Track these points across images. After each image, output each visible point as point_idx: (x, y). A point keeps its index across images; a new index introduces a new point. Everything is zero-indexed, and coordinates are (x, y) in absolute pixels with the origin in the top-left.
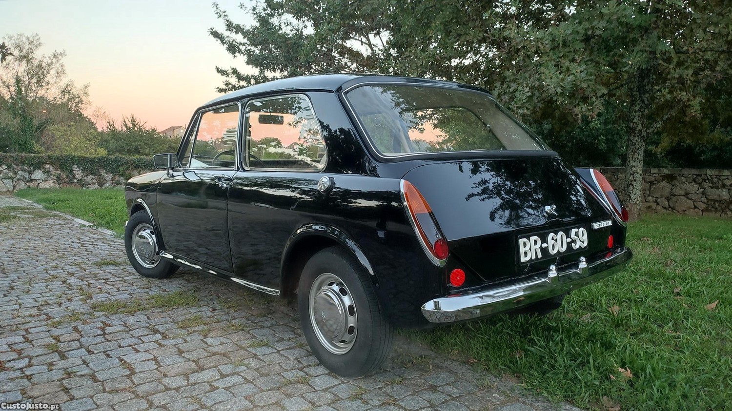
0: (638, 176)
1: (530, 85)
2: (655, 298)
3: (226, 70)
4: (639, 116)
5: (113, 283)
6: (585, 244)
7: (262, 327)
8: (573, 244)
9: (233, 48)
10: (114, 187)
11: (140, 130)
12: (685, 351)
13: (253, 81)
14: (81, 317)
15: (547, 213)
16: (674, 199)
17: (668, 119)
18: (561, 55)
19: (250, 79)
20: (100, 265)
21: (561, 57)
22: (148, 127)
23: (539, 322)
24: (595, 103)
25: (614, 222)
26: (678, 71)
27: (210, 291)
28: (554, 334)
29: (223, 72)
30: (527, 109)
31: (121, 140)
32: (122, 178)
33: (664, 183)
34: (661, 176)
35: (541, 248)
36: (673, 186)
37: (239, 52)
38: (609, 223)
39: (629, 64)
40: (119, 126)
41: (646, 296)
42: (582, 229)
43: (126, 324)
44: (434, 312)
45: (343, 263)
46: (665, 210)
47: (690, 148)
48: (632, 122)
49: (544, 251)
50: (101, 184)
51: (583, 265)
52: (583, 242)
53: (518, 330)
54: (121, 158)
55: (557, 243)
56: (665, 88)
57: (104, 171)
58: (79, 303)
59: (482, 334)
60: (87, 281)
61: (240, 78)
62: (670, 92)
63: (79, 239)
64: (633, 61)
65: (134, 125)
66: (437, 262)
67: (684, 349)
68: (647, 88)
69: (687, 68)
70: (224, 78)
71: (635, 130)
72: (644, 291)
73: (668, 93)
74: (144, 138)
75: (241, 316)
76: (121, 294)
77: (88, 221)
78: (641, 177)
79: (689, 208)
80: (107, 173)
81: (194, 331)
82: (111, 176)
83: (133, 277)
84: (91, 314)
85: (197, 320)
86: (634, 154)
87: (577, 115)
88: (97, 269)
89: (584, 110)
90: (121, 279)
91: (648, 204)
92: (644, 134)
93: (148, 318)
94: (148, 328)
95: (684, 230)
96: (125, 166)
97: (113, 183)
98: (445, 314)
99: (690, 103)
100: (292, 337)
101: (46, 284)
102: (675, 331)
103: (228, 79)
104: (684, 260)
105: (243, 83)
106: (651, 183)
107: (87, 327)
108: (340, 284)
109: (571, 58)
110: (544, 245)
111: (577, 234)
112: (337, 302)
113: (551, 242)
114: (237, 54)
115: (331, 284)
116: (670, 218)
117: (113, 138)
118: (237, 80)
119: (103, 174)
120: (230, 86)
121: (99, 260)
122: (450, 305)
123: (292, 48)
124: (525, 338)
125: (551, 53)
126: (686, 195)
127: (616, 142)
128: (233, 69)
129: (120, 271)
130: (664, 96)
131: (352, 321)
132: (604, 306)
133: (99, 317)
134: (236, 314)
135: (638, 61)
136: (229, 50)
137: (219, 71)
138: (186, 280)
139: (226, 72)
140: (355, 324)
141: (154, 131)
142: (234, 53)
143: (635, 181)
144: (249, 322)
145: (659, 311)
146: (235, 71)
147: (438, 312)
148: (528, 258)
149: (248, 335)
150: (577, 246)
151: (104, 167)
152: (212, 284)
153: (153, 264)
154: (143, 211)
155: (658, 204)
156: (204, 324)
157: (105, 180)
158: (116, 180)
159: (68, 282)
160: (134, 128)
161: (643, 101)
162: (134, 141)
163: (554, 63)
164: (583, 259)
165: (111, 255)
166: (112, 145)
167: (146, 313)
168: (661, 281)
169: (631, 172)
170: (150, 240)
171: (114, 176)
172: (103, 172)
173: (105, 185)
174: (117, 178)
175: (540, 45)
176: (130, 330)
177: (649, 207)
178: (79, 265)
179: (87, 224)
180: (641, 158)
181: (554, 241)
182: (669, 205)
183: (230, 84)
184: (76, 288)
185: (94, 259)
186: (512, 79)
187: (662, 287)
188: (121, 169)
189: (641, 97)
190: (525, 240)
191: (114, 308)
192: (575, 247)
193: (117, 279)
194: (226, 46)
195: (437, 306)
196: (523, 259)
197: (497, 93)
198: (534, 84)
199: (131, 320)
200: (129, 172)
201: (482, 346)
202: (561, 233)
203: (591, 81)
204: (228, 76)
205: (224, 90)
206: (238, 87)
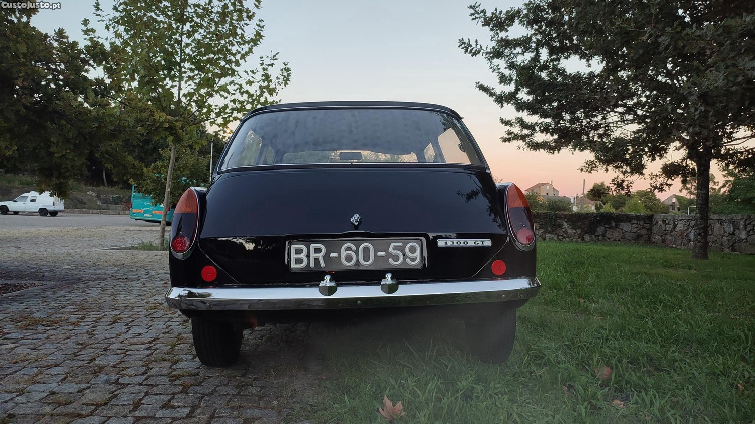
6: (417, 262)
8: (390, 259)
13: (537, 129)
19: (534, 127)
29: (506, 123)
35: (327, 257)
37: (507, 102)
38: (483, 243)
42: (411, 244)
49: (332, 260)
51: (387, 281)
52: (413, 259)
55: (356, 255)
61: (524, 126)
70: (508, 128)
103: (511, 128)
105: (526, 132)
110: (334, 255)
111: (400, 250)
113: (344, 252)
114: (504, 103)
118: (520, 129)
120: (513, 135)
128: (518, 119)
137: (503, 121)
139: (510, 122)
142: (501, 103)
146: (521, 121)
148: (302, 266)
150: (399, 262)
164: (388, 275)
181: (349, 252)
190: (300, 246)
192: (394, 262)
194: (494, 98)
196: (293, 266)
204: (511, 125)
205: (509, 140)
206: (521, 136)
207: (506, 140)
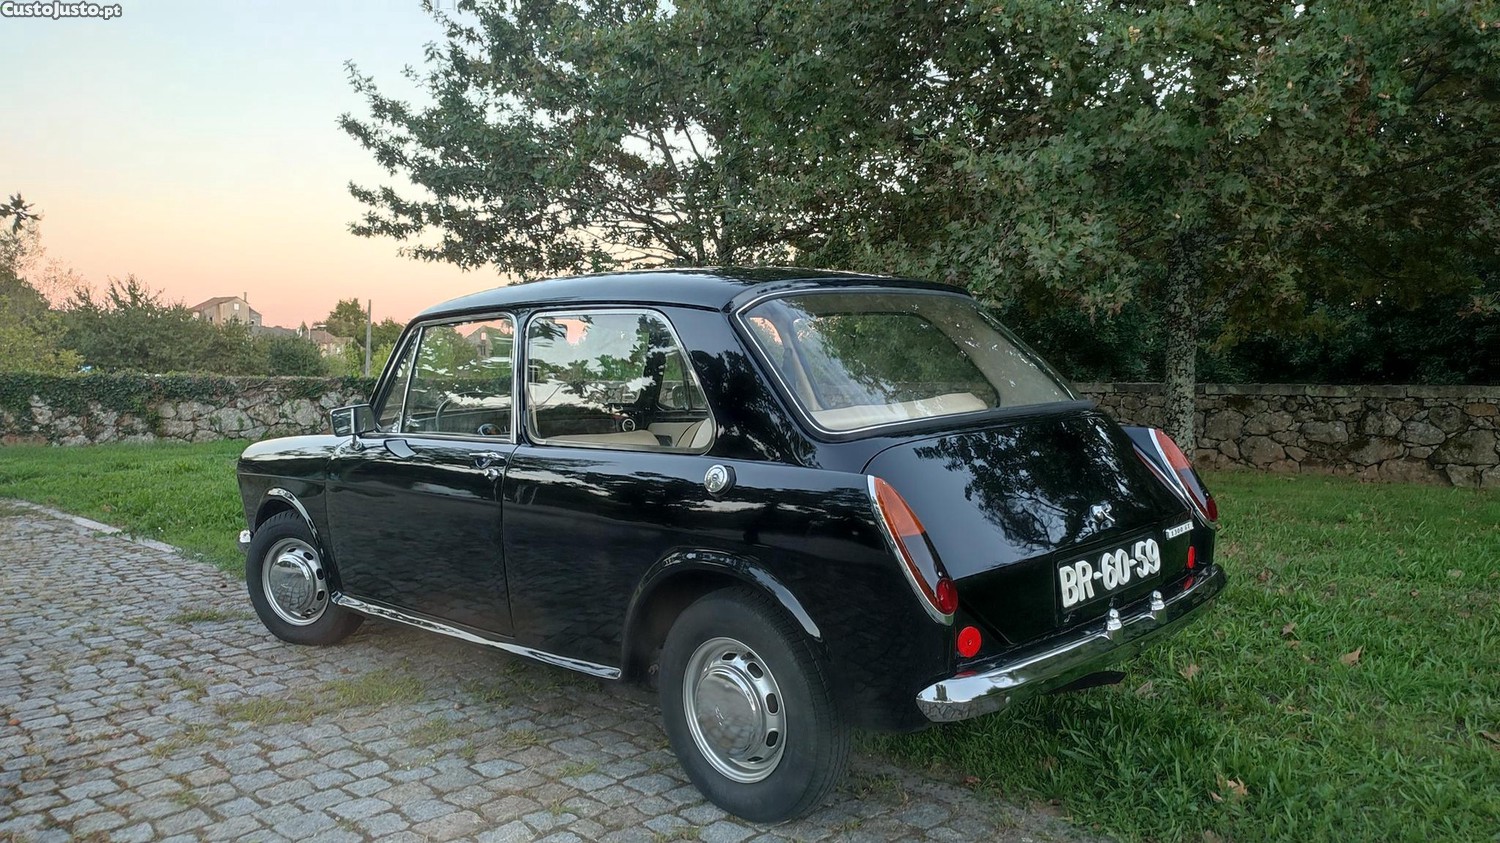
0: (1187, 402)
1: (1000, 254)
2: (1254, 646)
3: (371, 190)
4: (1185, 292)
5: (233, 660)
6: (1157, 567)
7: (570, 737)
8: (1139, 569)
9: (389, 156)
10: (121, 439)
11: (150, 307)
12: (1323, 743)
13: (425, 216)
14: (210, 734)
15: (1096, 517)
16: (1249, 441)
17: (1236, 296)
18: (1055, 200)
19: (419, 211)
20: (187, 620)
21: (1055, 204)
22: (167, 301)
23: (1069, 703)
24: (1119, 288)
25: (1196, 522)
26: (1255, 216)
27: (437, 667)
28: (1102, 724)
29: (365, 196)
30: (998, 299)
31: (106, 329)
32: (138, 420)
33: (1229, 413)
34: (1224, 400)
35: (1093, 580)
36: (1246, 417)
37: (401, 163)
38: (1188, 526)
39: (1175, 219)
40: (100, 299)
41: (1237, 644)
42: (1150, 542)
43: (303, 743)
44: (936, 705)
45: (757, 619)
46: (1233, 464)
47: (1271, 345)
48: (1172, 302)
49: (1097, 584)
50: (91, 435)
51: (1158, 605)
52: (1153, 563)
53: (1037, 718)
54: (135, 377)
55: (1116, 569)
56: (1233, 249)
57: (99, 406)
58: (187, 705)
59: (977, 731)
60: (177, 658)
61: (398, 207)
62: (1243, 255)
63: (108, 565)
64: (1182, 213)
65: (135, 297)
66: (941, 617)
67: (1319, 738)
68: (1197, 240)
69: (1270, 212)
70: (366, 207)
71: (1179, 318)
72: (1232, 633)
73: (1239, 258)
74: (158, 325)
75: (519, 716)
76: (261, 683)
77: (105, 523)
78: (1193, 405)
79: (1277, 459)
80: (104, 411)
81: (446, 752)
82: (114, 416)
83: (266, 645)
84: (224, 727)
85: (442, 730)
86: (1179, 362)
87: (1087, 309)
88: (183, 632)
89: (1099, 299)
90: (244, 650)
91: (1203, 453)
92: (1195, 325)
93: (342, 729)
94: (351, 748)
95: (1275, 506)
96: (145, 396)
97: (118, 431)
98: (955, 707)
99: (1278, 275)
100: (634, 752)
101: (93, 669)
102: (1299, 706)
103: (373, 209)
104: (1288, 570)
105: (404, 219)
106: (1207, 412)
107: (231, 755)
108: (748, 657)
109: (1072, 205)
110: (1097, 575)
111: (1144, 552)
112: (744, 688)
113: (1106, 568)
114: (397, 167)
115: (730, 657)
116: (1245, 479)
117: (88, 326)
118: (393, 213)
119: (96, 413)
120: (378, 224)
121: (175, 610)
122: (963, 690)
123: (513, 156)
124: (1055, 734)
125: (1037, 197)
126: (1270, 433)
127: (1135, 328)
128: (385, 189)
129: (233, 634)
130: (1232, 264)
131: (773, 723)
132: (1172, 666)
133: (242, 733)
134: (508, 713)
135: (1192, 214)
136: (381, 158)
137: (355, 191)
138: (377, 646)
139: (370, 194)
140: (779, 728)
141: (179, 309)
142: (390, 164)
143: (1182, 412)
144: (540, 727)
145: (1266, 670)
146: (389, 195)
147: (943, 704)
148: (1074, 601)
149: (551, 754)
150: (1146, 573)
151: (99, 398)
152: (433, 652)
153: (308, 617)
154: (289, 512)
155: (1220, 452)
156: (458, 736)
157: (101, 424)
158: (125, 424)
159: (138, 660)
160: (134, 303)
161: (1191, 265)
162: (136, 333)
163: (1043, 215)
164: (1157, 594)
165: (195, 599)
166: (87, 340)
167: (334, 720)
168: (1257, 612)
169: (1175, 396)
170: (304, 569)
171: (121, 417)
172: (96, 409)
173: (101, 437)
174: (127, 420)
175: (1018, 183)
176: (320, 756)
177: (1205, 458)
178: (140, 623)
179: (108, 529)
180: (1191, 369)
181: (1111, 567)
182: (1240, 454)
183: (377, 219)
184: (162, 673)
185: (166, 612)
186: (961, 236)
187: (1262, 623)
188: (137, 400)
189: (1187, 256)
190: (1068, 568)
191: (263, 713)
192: (1143, 572)
193: (236, 651)
194: (373, 150)
195: (942, 693)
196: (1068, 602)
197: (936, 262)
198: (1007, 253)
199: (312, 735)
200: (153, 407)
201: (980, 751)
202: (1120, 552)
203: (1110, 248)
204: (373, 202)
205: (366, 232)
206: (394, 227)
207: (359, 231)
